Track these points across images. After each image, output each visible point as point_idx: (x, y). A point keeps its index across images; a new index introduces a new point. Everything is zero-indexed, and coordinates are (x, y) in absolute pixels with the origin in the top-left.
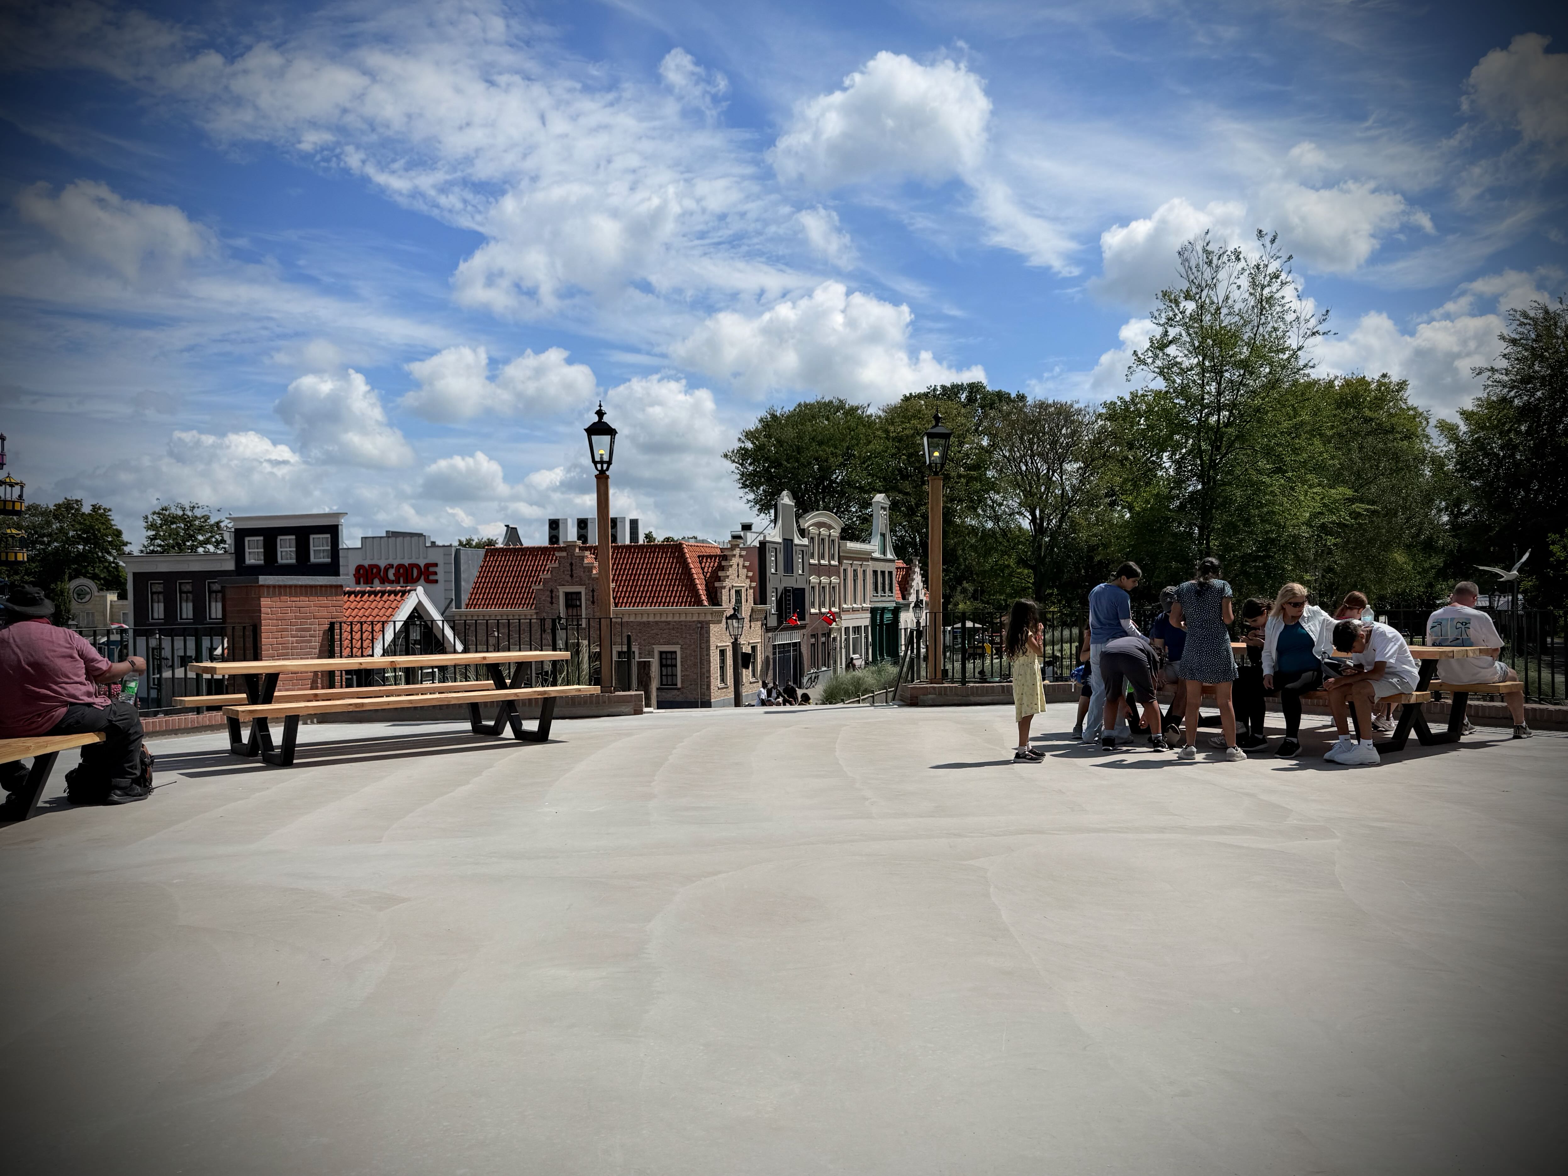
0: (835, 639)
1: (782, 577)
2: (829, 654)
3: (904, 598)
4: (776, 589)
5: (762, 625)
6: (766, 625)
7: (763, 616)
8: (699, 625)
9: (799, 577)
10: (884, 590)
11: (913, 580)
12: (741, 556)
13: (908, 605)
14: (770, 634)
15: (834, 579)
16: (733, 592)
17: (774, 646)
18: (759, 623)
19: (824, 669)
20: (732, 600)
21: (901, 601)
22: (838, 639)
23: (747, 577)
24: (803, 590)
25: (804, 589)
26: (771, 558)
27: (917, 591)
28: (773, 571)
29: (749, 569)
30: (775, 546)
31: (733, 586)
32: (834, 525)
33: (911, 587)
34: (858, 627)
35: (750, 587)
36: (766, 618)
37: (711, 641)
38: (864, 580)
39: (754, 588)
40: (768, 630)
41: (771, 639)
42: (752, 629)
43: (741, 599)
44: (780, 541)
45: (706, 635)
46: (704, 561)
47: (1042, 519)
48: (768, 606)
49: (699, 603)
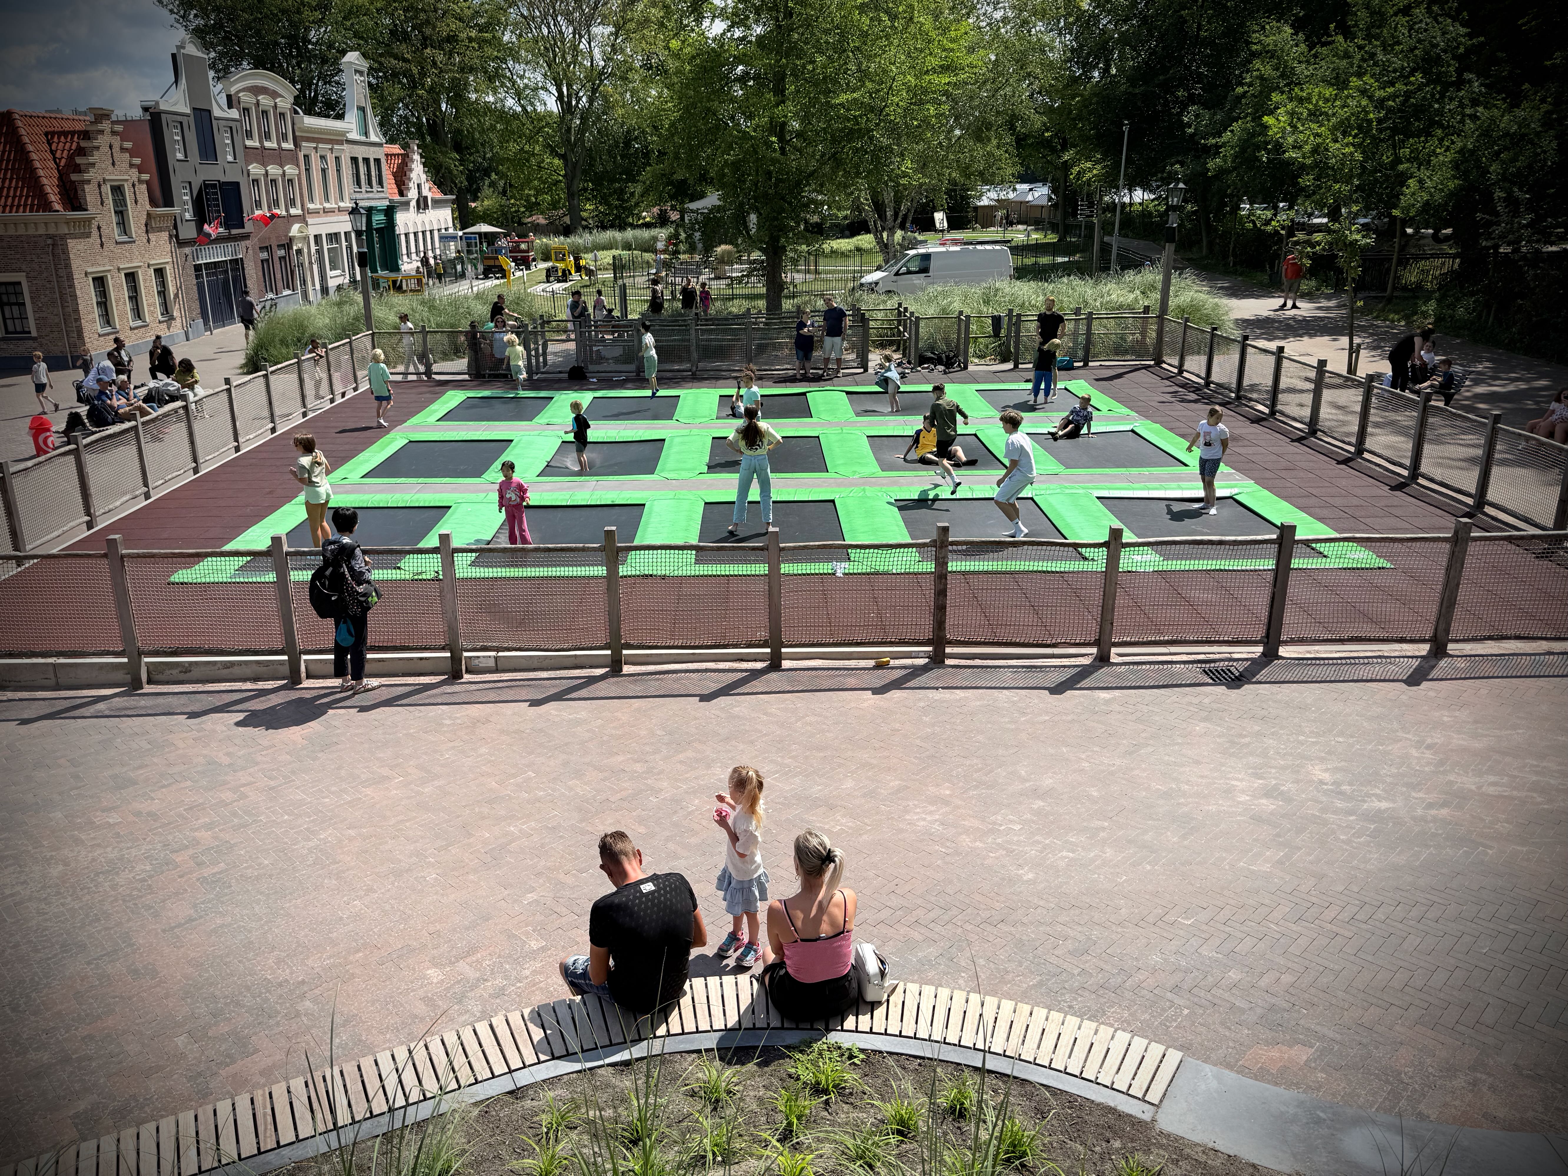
0: (299, 252)
1: (198, 167)
2: (292, 272)
3: (401, 194)
4: (190, 183)
5: (171, 236)
6: (177, 236)
7: (170, 224)
8: (49, 241)
9: (227, 166)
10: (370, 183)
11: (411, 170)
12: (114, 133)
13: (407, 204)
14: (187, 250)
15: (290, 170)
16: (107, 189)
17: (198, 268)
18: (165, 235)
19: (287, 292)
20: (106, 201)
21: (397, 198)
22: (306, 250)
23: (132, 165)
24: (235, 186)
25: (238, 184)
26: (173, 136)
27: (419, 186)
28: (180, 156)
29: (133, 153)
30: (179, 118)
31: (104, 180)
32: (280, 90)
33: (410, 179)
34: (336, 234)
35: (140, 181)
36: (175, 227)
37: (74, 266)
38: (338, 171)
39: (148, 183)
40: (181, 244)
41: (190, 257)
42: (153, 243)
43: (124, 200)
44: (188, 111)
45: (62, 257)
46: (56, 140)
47: (569, 96)
48: (176, 210)
49: (46, 206)
